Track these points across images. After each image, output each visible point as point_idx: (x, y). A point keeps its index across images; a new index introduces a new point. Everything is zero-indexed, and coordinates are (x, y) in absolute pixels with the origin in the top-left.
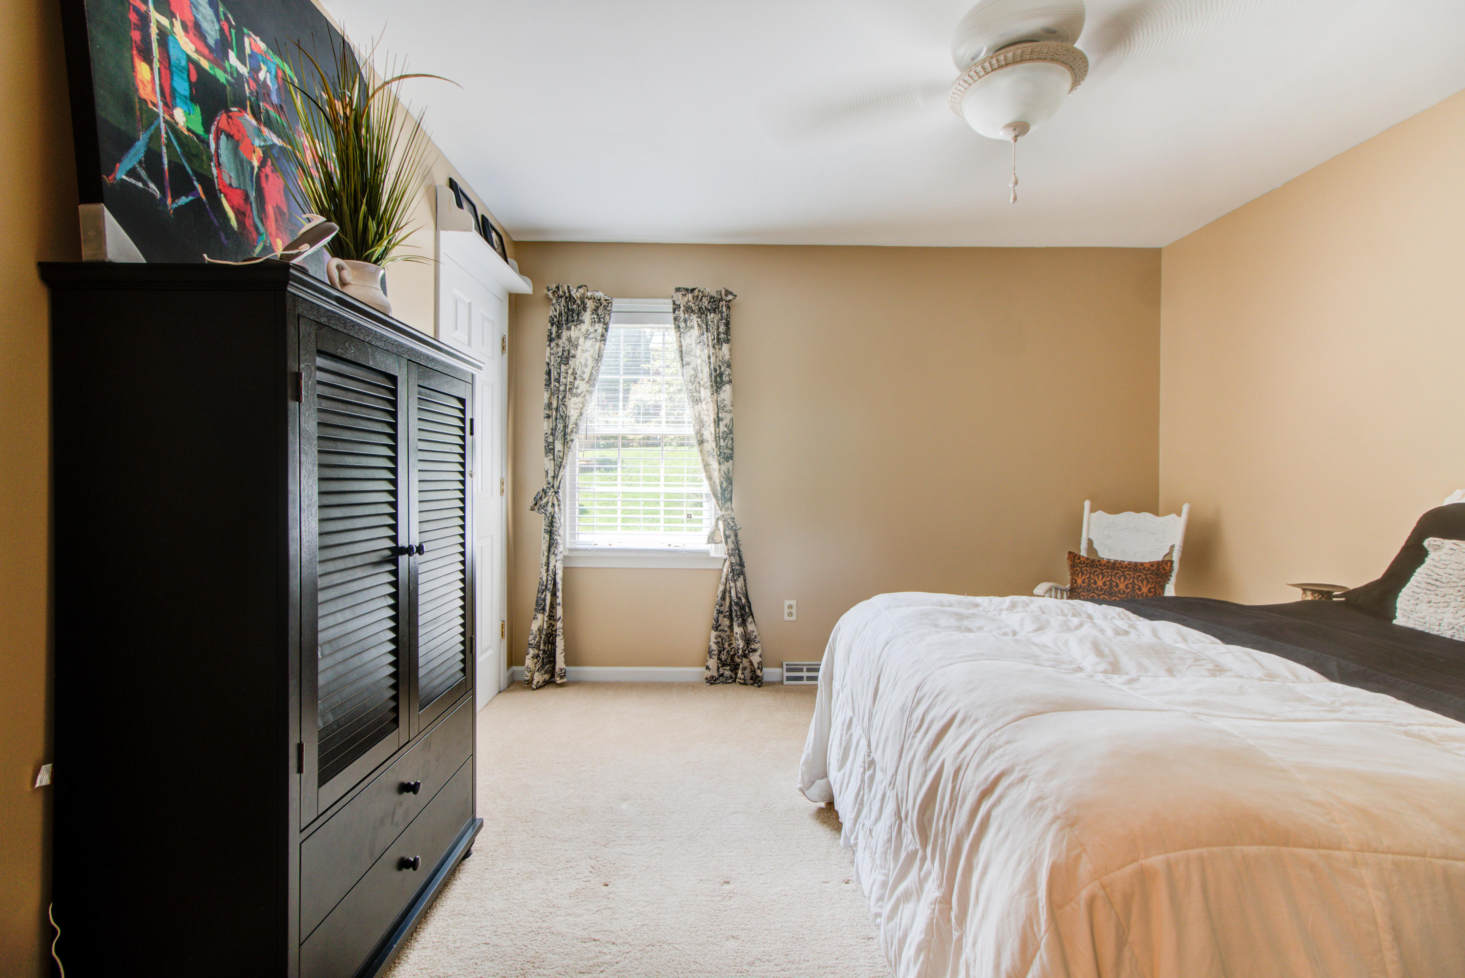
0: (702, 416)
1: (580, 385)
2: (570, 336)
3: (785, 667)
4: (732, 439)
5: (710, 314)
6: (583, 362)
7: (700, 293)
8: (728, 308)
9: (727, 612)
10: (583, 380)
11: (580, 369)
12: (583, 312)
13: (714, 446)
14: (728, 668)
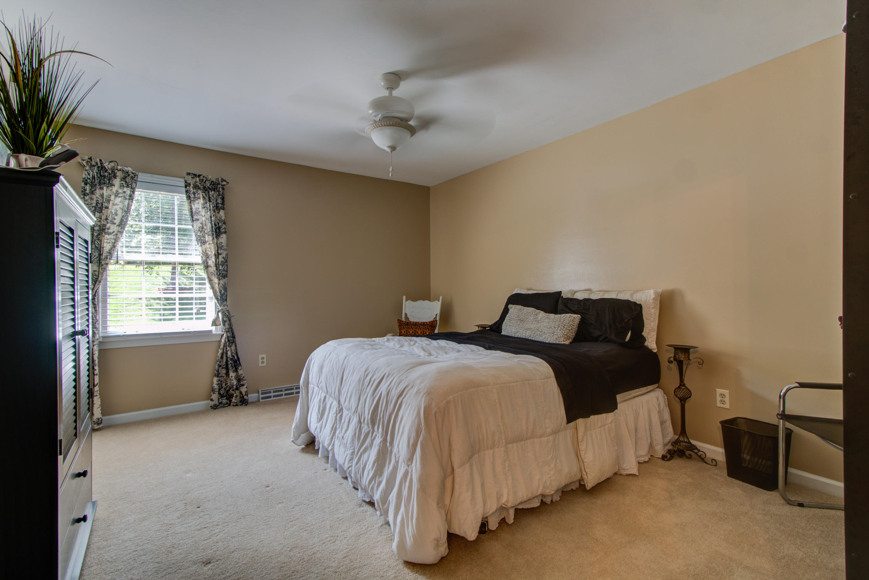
0: (207, 252)
1: (111, 227)
2: (103, 194)
3: (260, 392)
4: (227, 265)
5: (211, 191)
6: (113, 212)
7: (205, 178)
8: (223, 189)
9: (224, 365)
10: (115, 224)
11: (110, 216)
12: (113, 178)
13: (215, 269)
14: (225, 398)
